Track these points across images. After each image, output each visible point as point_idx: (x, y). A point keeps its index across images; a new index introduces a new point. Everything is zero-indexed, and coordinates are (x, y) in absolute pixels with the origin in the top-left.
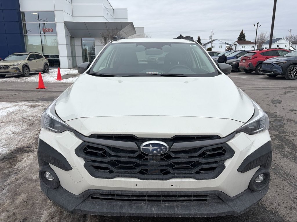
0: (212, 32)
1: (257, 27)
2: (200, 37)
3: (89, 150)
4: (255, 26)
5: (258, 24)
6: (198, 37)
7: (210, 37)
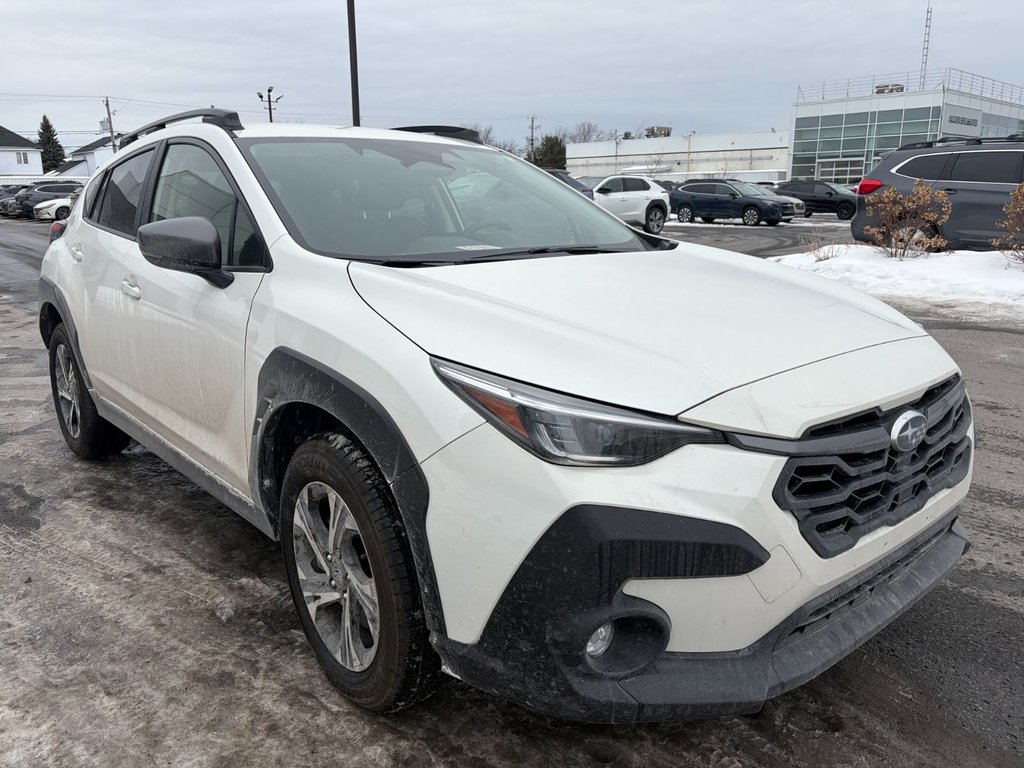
0: (107, 105)
1: (270, 101)
2: (51, 122)
3: (805, 480)
4: (261, 97)
5: (270, 91)
6: (42, 121)
7: (101, 123)
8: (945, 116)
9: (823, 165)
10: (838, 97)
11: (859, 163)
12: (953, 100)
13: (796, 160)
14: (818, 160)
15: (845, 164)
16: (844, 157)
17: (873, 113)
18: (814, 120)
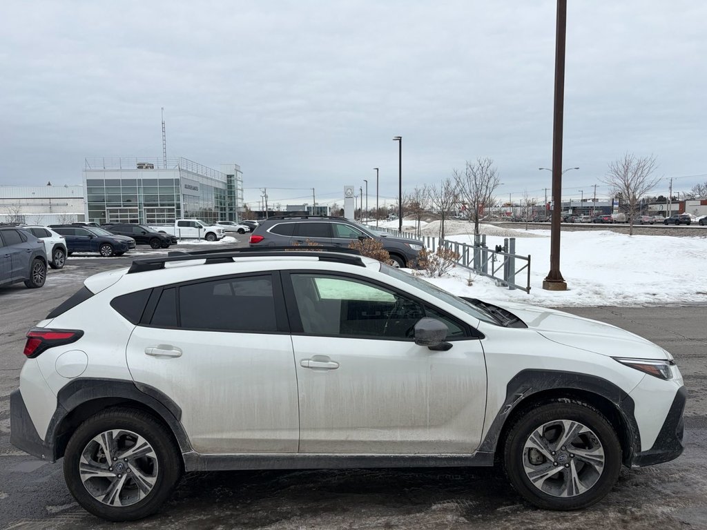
8: (183, 184)
9: (111, 211)
10: (114, 168)
11: (136, 211)
12: (185, 175)
13: (90, 207)
14: (106, 208)
15: (126, 211)
16: (124, 206)
17: (139, 180)
18: (100, 182)
